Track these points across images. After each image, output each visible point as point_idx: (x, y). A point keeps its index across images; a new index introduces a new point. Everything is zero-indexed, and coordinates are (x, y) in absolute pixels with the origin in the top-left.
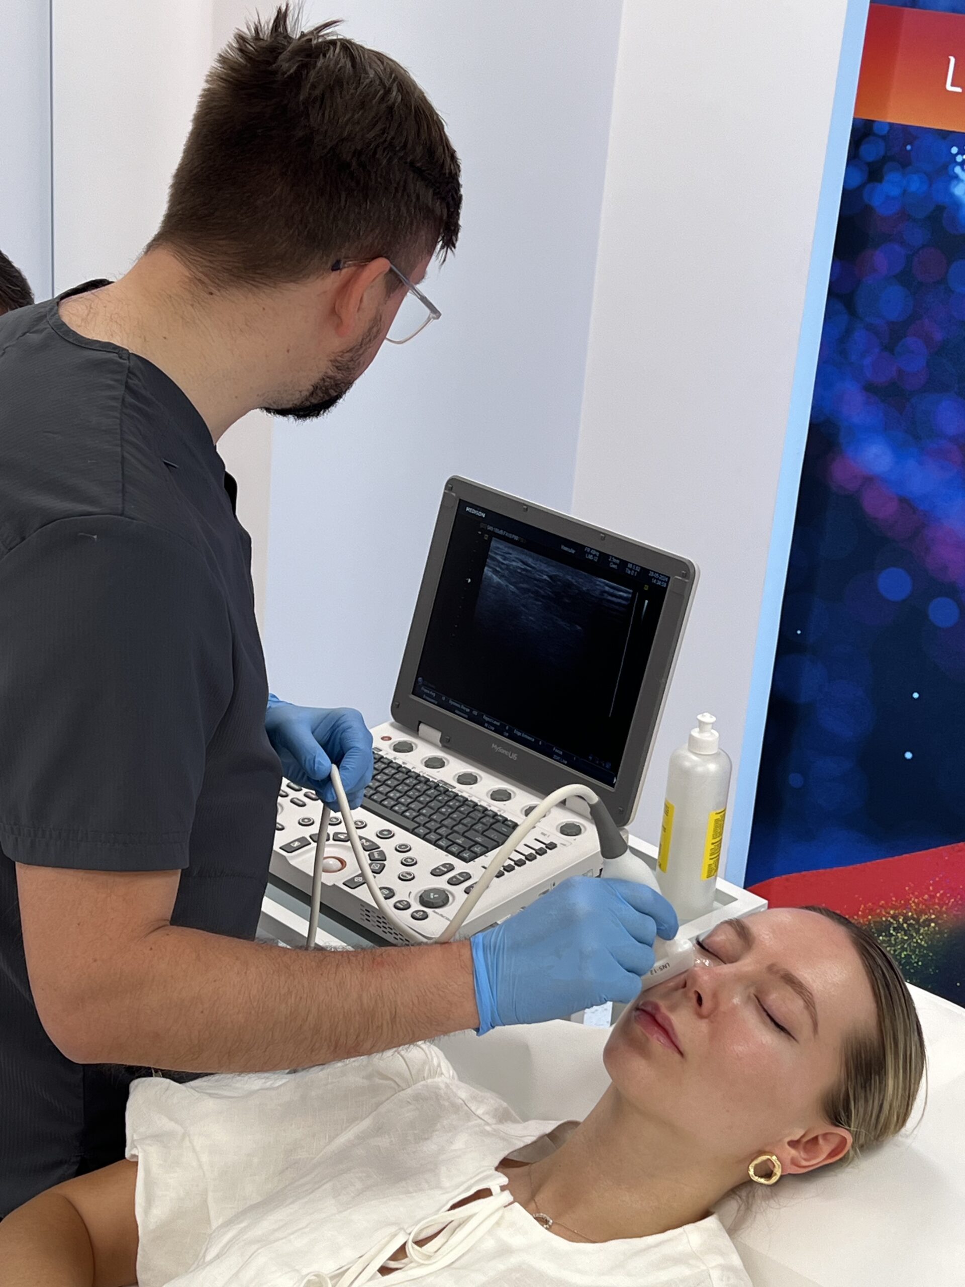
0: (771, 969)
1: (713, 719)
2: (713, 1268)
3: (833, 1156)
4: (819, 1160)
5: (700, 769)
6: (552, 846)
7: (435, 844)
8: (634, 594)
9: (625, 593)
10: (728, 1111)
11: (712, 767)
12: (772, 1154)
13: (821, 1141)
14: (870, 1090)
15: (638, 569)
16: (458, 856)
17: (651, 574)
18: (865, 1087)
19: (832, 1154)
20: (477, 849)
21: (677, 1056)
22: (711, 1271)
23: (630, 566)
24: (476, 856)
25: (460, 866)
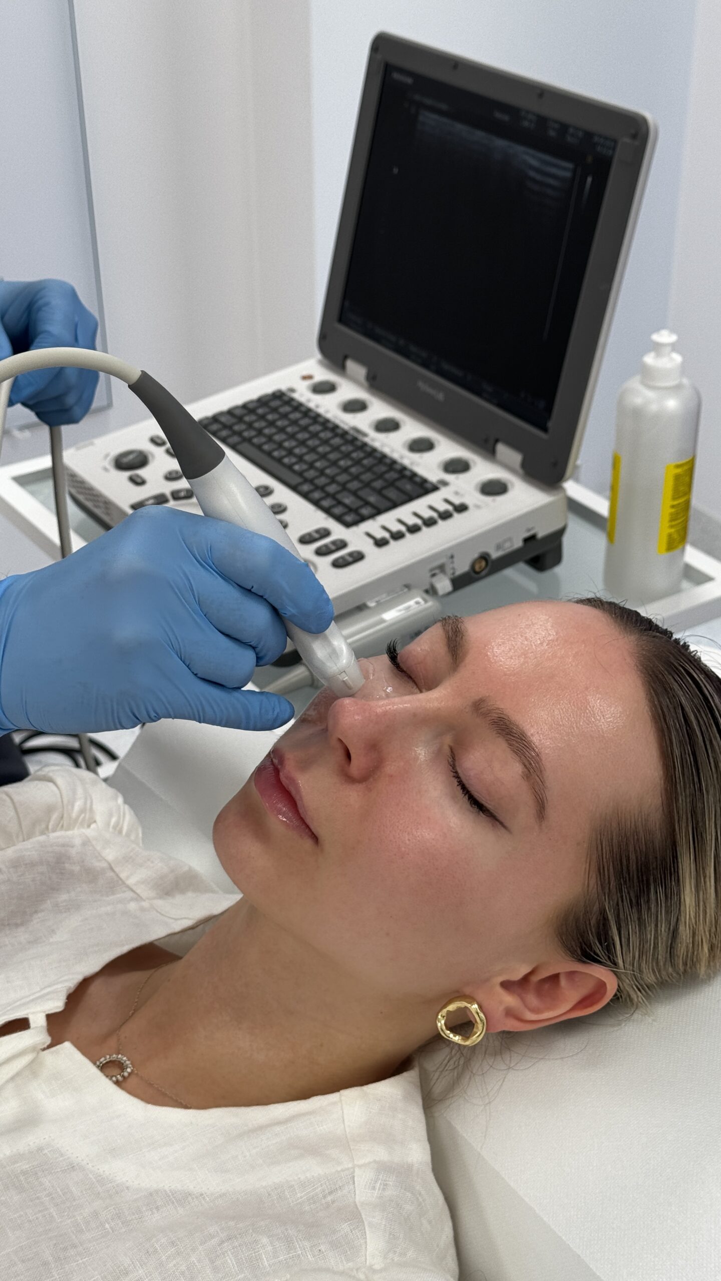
0: (479, 707)
1: (673, 338)
2: (360, 1167)
3: (586, 1007)
4: (560, 1010)
5: (654, 407)
6: (461, 508)
7: (316, 503)
8: (574, 171)
9: (563, 169)
10: (388, 934)
11: (672, 404)
12: (471, 999)
13: (563, 982)
14: (649, 909)
15: (580, 134)
16: (339, 519)
17: (596, 139)
18: (638, 904)
19: (584, 1002)
20: (365, 511)
21: (308, 843)
22: (358, 1172)
23: (571, 130)
24: (363, 519)
25: (338, 531)
